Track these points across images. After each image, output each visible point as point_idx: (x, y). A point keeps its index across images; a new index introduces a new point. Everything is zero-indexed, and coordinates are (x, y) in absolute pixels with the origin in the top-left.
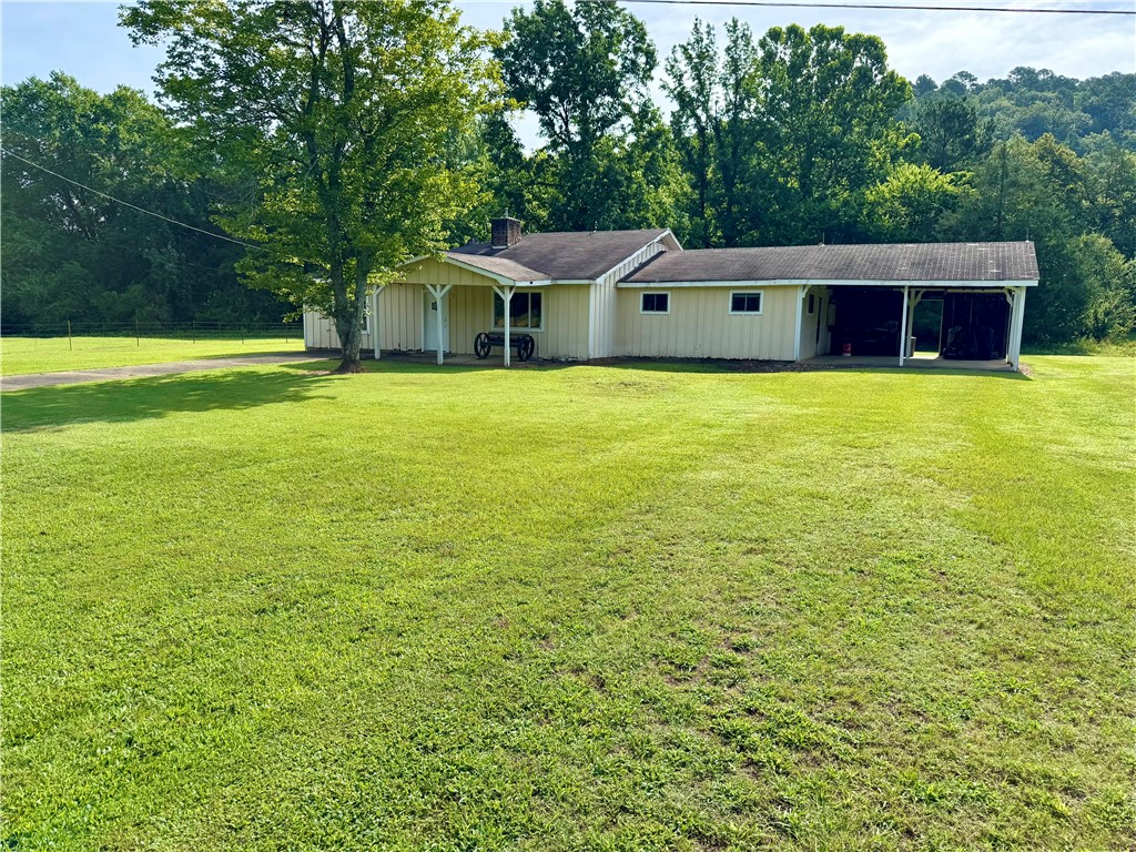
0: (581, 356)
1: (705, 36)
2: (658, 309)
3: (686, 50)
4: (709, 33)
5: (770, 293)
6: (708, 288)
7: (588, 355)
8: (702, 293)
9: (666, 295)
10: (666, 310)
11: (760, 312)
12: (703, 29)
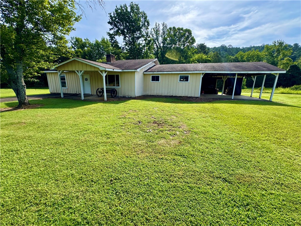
0: (133, 96)
1: (158, 26)
2: (156, 81)
3: (154, 29)
4: (158, 25)
5: (192, 75)
6: (172, 74)
7: (135, 95)
8: (170, 76)
9: (159, 76)
10: (159, 81)
11: (189, 82)
12: (157, 25)
